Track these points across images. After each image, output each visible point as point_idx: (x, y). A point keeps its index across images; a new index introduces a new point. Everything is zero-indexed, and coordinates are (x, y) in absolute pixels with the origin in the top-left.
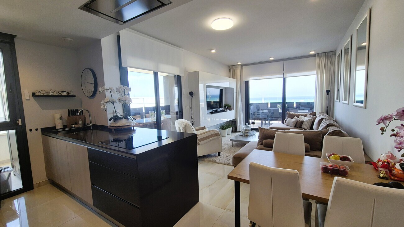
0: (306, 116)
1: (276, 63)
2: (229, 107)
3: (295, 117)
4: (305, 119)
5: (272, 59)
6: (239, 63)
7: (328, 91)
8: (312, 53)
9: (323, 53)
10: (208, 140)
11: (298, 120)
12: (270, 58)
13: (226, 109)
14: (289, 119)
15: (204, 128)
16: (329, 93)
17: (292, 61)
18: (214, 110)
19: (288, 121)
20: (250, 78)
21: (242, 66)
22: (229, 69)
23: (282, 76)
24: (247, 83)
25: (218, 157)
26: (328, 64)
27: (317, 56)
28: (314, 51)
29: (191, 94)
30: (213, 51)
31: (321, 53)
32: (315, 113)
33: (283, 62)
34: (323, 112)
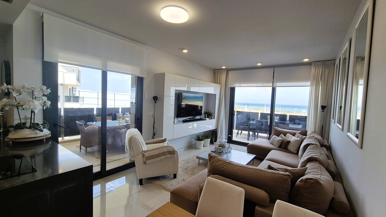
0: (294, 135)
1: (263, 69)
2: (209, 115)
3: (282, 135)
4: (292, 139)
5: (259, 64)
6: (224, 67)
7: (323, 107)
8: (306, 60)
9: (319, 61)
10: (158, 159)
11: (284, 139)
12: (257, 63)
13: (205, 117)
14: (274, 136)
15: (164, 141)
16: (325, 110)
17: (284, 68)
18: (189, 118)
19: (273, 138)
20: (237, 85)
21: (228, 70)
22: (214, 74)
23: (271, 85)
24: (233, 90)
25: (173, 179)
26: (326, 74)
27: (312, 65)
28: (308, 58)
29: (155, 99)
30: (185, 51)
31: (317, 61)
32: (306, 132)
33: (273, 69)
34: (316, 132)
